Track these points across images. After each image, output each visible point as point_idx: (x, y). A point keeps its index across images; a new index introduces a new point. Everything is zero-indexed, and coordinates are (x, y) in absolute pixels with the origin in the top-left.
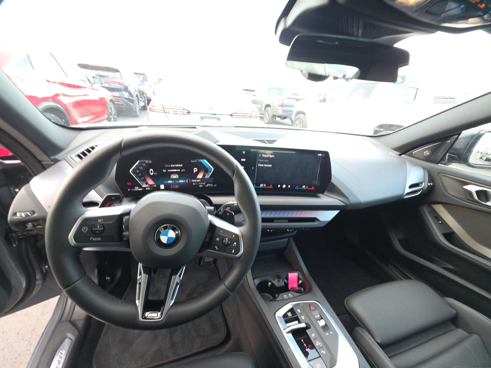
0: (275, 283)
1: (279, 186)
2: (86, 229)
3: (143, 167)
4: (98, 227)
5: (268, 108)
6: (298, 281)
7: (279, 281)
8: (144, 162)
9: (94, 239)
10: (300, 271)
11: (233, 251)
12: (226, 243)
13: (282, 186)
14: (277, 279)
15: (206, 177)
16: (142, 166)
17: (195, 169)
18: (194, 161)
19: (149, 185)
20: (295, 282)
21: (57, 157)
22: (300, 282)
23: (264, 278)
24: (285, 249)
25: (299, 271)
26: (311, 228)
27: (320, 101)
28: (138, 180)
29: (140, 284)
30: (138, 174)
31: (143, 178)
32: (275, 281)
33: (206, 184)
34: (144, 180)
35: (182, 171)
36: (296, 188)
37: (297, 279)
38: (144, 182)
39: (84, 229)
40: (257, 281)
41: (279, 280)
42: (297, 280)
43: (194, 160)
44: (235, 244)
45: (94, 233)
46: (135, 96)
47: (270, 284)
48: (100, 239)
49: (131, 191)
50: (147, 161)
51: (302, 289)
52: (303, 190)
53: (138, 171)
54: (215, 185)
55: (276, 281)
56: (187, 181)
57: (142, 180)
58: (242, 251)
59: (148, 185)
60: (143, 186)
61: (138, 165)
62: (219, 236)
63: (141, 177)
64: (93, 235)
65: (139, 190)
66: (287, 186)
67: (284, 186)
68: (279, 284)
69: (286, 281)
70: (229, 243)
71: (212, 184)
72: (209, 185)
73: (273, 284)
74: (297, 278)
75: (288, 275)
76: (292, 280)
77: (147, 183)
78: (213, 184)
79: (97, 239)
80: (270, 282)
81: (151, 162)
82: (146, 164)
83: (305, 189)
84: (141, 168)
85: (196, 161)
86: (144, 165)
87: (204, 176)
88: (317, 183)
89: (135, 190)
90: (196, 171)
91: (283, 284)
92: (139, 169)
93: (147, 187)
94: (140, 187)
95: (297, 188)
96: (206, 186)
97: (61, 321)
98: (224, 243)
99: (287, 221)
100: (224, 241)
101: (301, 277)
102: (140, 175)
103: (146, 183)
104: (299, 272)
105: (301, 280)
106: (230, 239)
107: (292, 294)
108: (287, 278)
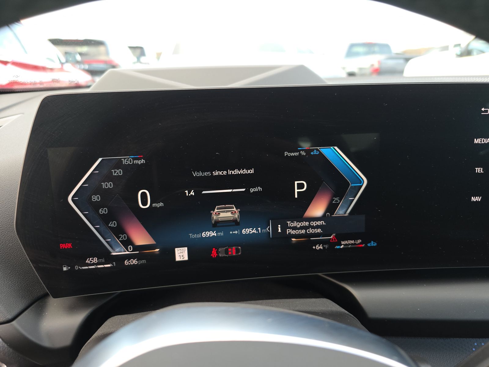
3: (115, 180)
8: (119, 164)
15: (340, 212)
16: (109, 178)
17: (297, 182)
18: (296, 154)
19: (135, 247)
28: (97, 229)
30: (96, 206)
31: (112, 224)
33: (341, 237)
34: (119, 231)
35: (252, 190)
38: (118, 236)
43: (295, 150)
49: (72, 271)
50: (127, 160)
53: (96, 198)
54: (373, 244)
56: (270, 229)
57: (111, 229)
59: (130, 247)
60: (114, 254)
61: (97, 173)
63: (106, 219)
65: (101, 266)
71: (360, 241)
72: (351, 242)
77: (128, 242)
78: (365, 241)
81: (141, 162)
82: (126, 168)
84: (108, 185)
85: (304, 153)
86: (118, 172)
87: (331, 208)
89: (85, 268)
90: (304, 190)
92: (98, 190)
93: (130, 257)
94: (106, 256)
96: (338, 247)
102: (103, 211)
103: (122, 242)
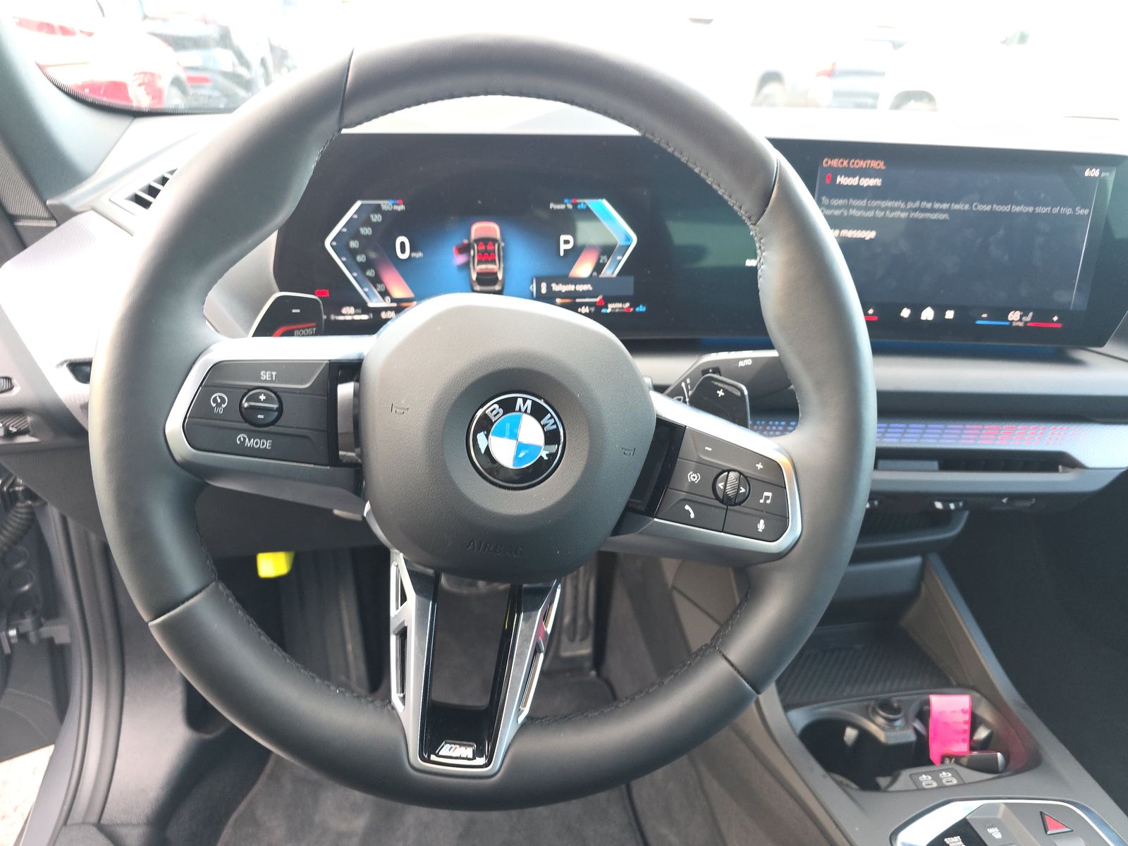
0: (872, 728)
1: (906, 313)
2: (223, 401)
3: (374, 226)
4: (262, 397)
5: (771, 88)
6: (973, 730)
7: (890, 721)
8: (378, 209)
9: (250, 443)
10: (978, 691)
11: (761, 526)
12: (730, 492)
13: (917, 311)
14: (882, 713)
15: (608, 272)
16: (368, 223)
17: (563, 238)
18: (562, 207)
19: (393, 300)
20: (958, 732)
21: (69, 199)
22: (982, 734)
23: (825, 710)
24: (908, 598)
25: (974, 688)
26: (1040, 497)
27: (1004, 42)
28: (355, 278)
29: (403, 634)
30: (354, 253)
31: (370, 273)
32: (873, 722)
33: (608, 300)
34: (376, 281)
36: (979, 322)
37: (965, 723)
38: (376, 287)
39: (215, 400)
40: (800, 718)
41: (891, 716)
42: (967, 727)
43: (561, 202)
44: (767, 498)
45: (249, 419)
46: (255, 63)
47: (851, 734)
48: (267, 444)
49: (328, 320)
50: (386, 205)
51: (999, 755)
52: (1011, 330)
53: (354, 244)
54: (641, 309)
55: (880, 720)
56: (533, 288)
57: (369, 278)
58: (795, 529)
59: (388, 298)
60: (371, 305)
61: (356, 216)
62: (701, 466)
63: (363, 267)
64: (246, 426)
65: (357, 317)
66: (940, 311)
67: (928, 314)
68: (892, 734)
69: (918, 725)
70: (743, 490)
71: (627, 305)
72: (619, 305)
73: (864, 735)
74: (967, 717)
75: (928, 703)
76: (946, 724)
77: (385, 294)
78: (634, 305)
79: (260, 445)
80: (854, 726)
81: (401, 208)
82: (384, 213)
83: (1021, 324)
84: (366, 231)
85: (570, 206)
86: (376, 218)
87: (599, 267)
88: (1073, 298)
89: (341, 318)
90: (569, 246)
91: (910, 737)
92: (357, 236)
93: (386, 309)
94: (363, 307)
95: (984, 320)
96: (604, 311)
97: (69, 822)
98: (720, 495)
99: (935, 464)
100: (721, 485)
101: (985, 713)
102: (361, 258)
103: (380, 293)
104: (977, 695)
105: (987, 725)
106: (744, 478)
107: (956, 774)
108: (924, 714)
